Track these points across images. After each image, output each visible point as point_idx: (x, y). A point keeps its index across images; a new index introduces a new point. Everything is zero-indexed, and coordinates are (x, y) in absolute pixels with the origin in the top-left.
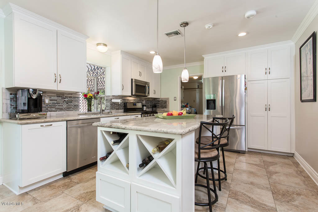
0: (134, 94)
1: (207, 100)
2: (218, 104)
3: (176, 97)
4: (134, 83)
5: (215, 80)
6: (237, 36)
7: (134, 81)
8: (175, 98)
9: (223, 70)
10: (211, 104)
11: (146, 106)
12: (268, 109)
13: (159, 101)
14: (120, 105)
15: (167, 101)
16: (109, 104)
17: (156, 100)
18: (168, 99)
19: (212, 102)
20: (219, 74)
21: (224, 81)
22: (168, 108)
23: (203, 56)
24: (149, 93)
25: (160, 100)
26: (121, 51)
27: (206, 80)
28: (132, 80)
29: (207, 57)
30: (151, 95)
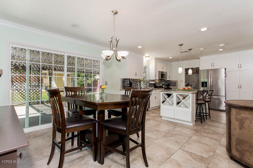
0: (160, 79)
1: (202, 82)
2: (209, 84)
4: (160, 73)
5: (208, 71)
7: (160, 72)
8: (181, 81)
9: (212, 65)
10: (204, 84)
11: (164, 85)
12: (240, 87)
15: (177, 82)
16: (148, 84)
17: (169, 81)
19: (205, 83)
20: (210, 68)
21: (212, 72)
23: (199, 57)
24: (167, 78)
25: (172, 81)
26: (155, 58)
27: (202, 71)
28: (159, 71)
30: (168, 79)
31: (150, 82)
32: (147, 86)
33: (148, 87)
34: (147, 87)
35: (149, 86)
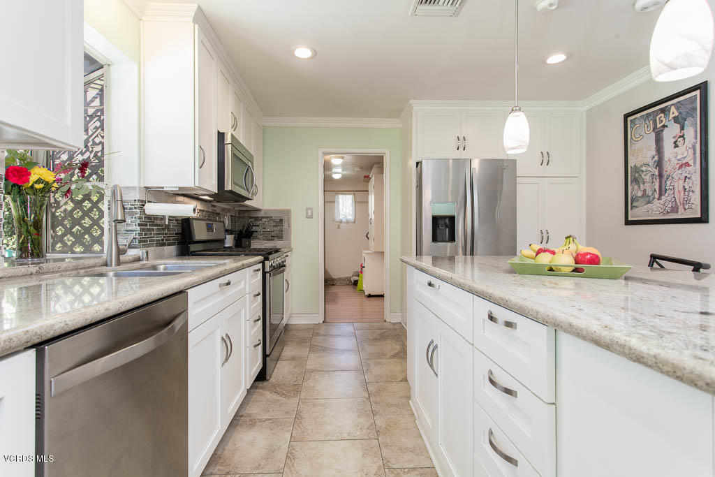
0: (229, 188)
1: (433, 217)
3: (311, 209)
4: (228, 148)
6: (544, 62)
7: (228, 139)
8: (310, 211)
12: (546, 238)
13: (257, 219)
14: (167, 227)
15: (285, 218)
16: (133, 224)
17: (246, 215)
18: (288, 212)
22: (289, 239)
23: (411, 101)
25: (262, 214)
26: (199, 8)
29: (420, 108)
31: (153, 209)
32: (123, 241)
33: (132, 253)
34: (120, 252)
35: (143, 242)
